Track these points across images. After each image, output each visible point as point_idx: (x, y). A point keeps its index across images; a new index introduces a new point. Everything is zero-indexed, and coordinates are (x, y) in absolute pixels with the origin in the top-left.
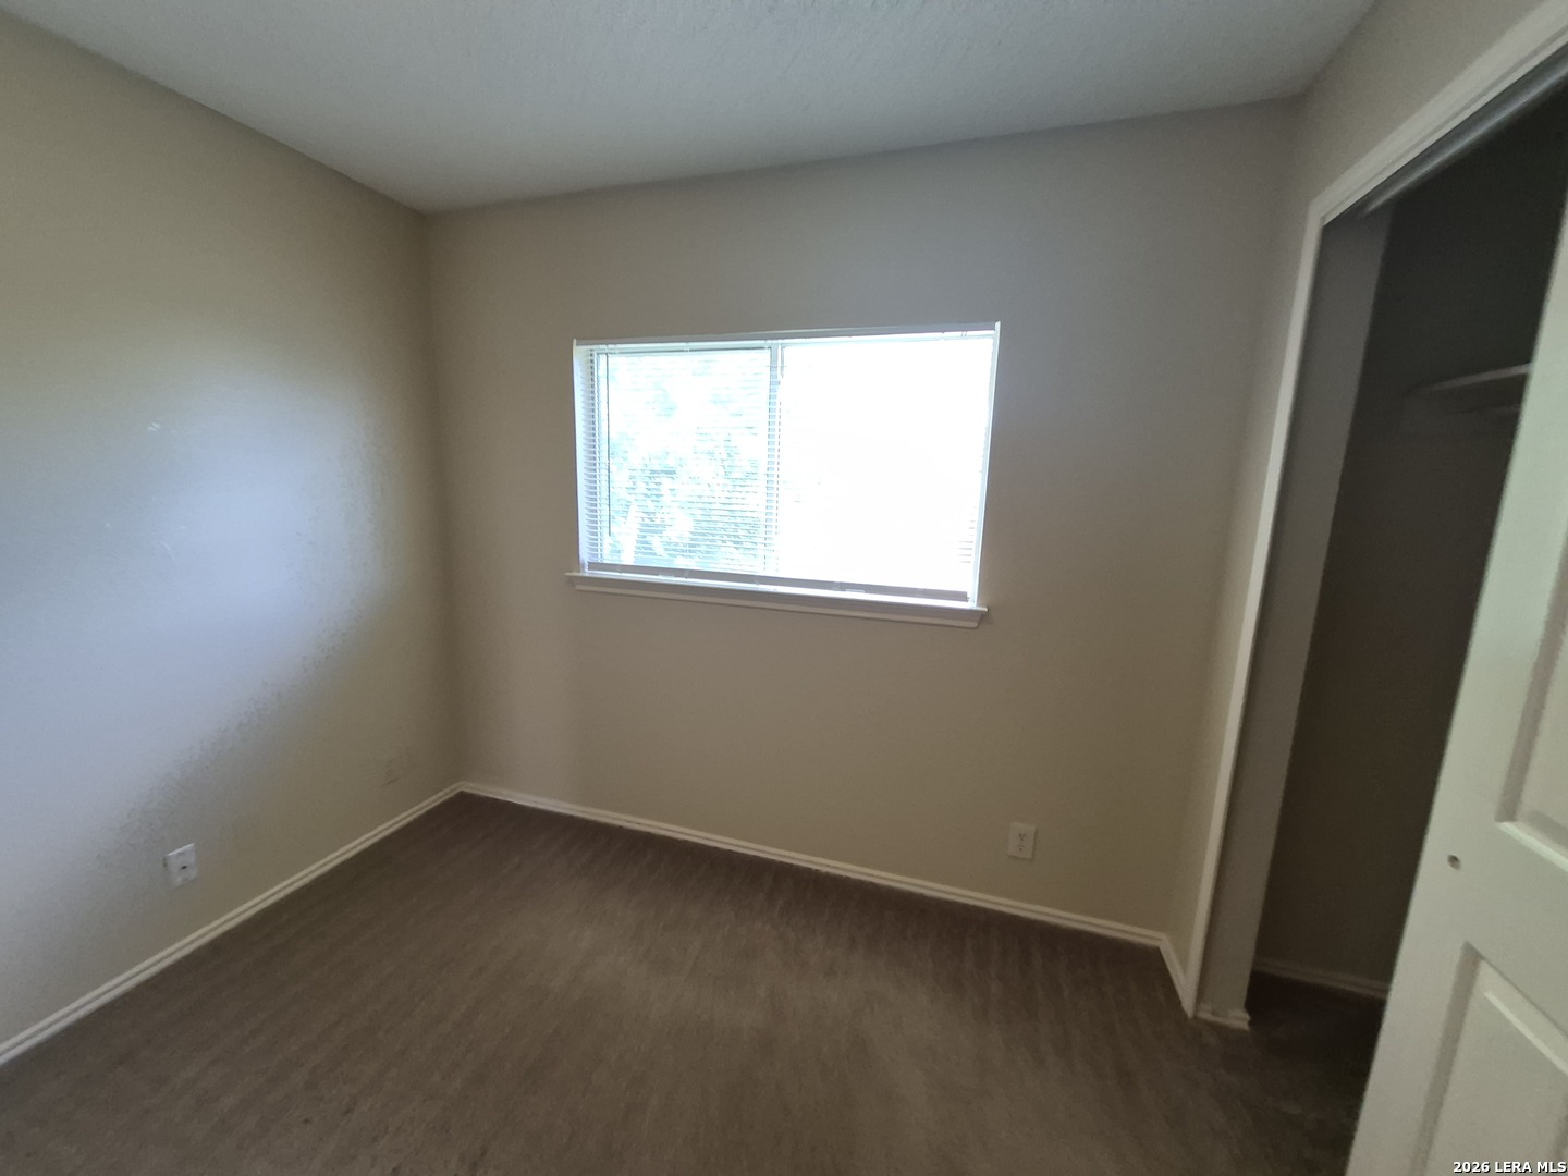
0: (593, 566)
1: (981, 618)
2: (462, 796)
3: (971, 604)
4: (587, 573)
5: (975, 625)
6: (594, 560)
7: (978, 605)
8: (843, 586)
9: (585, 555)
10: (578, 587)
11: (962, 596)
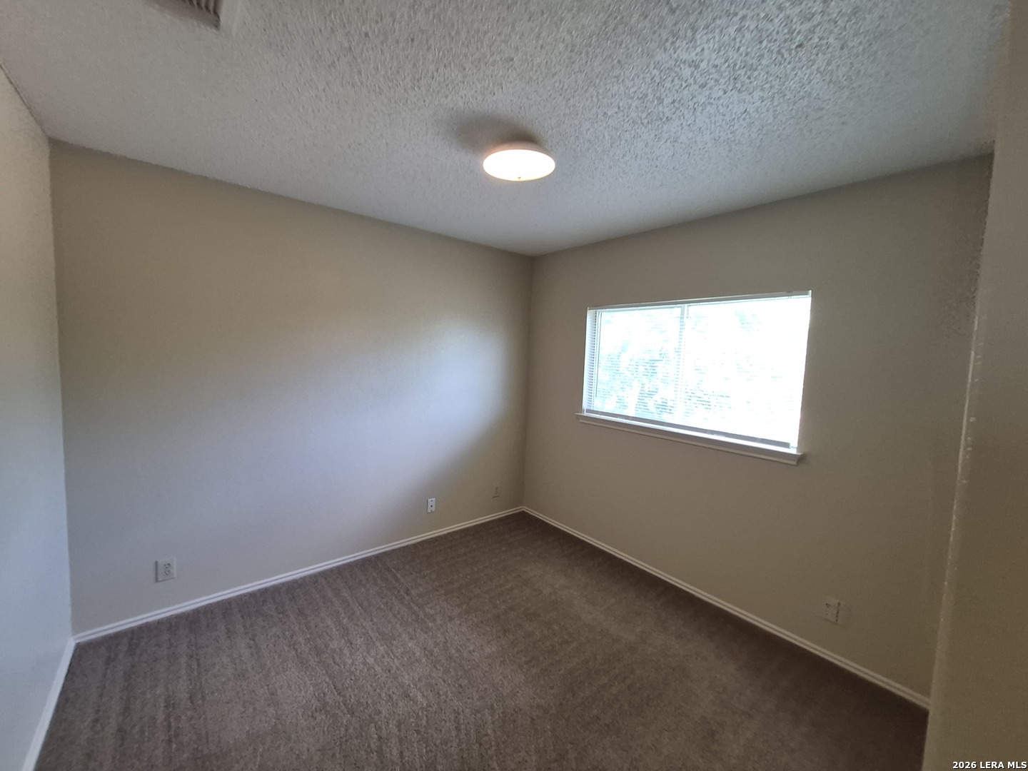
0: (589, 411)
1: (801, 459)
2: (523, 513)
3: (793, 450)
4: (585, 414)
5: (794, 463)
6: (589, 408)
7: (797, 451)
8: (712, 432)
9: (585, 405)
10: (581, 421)
11: (786, 445)
